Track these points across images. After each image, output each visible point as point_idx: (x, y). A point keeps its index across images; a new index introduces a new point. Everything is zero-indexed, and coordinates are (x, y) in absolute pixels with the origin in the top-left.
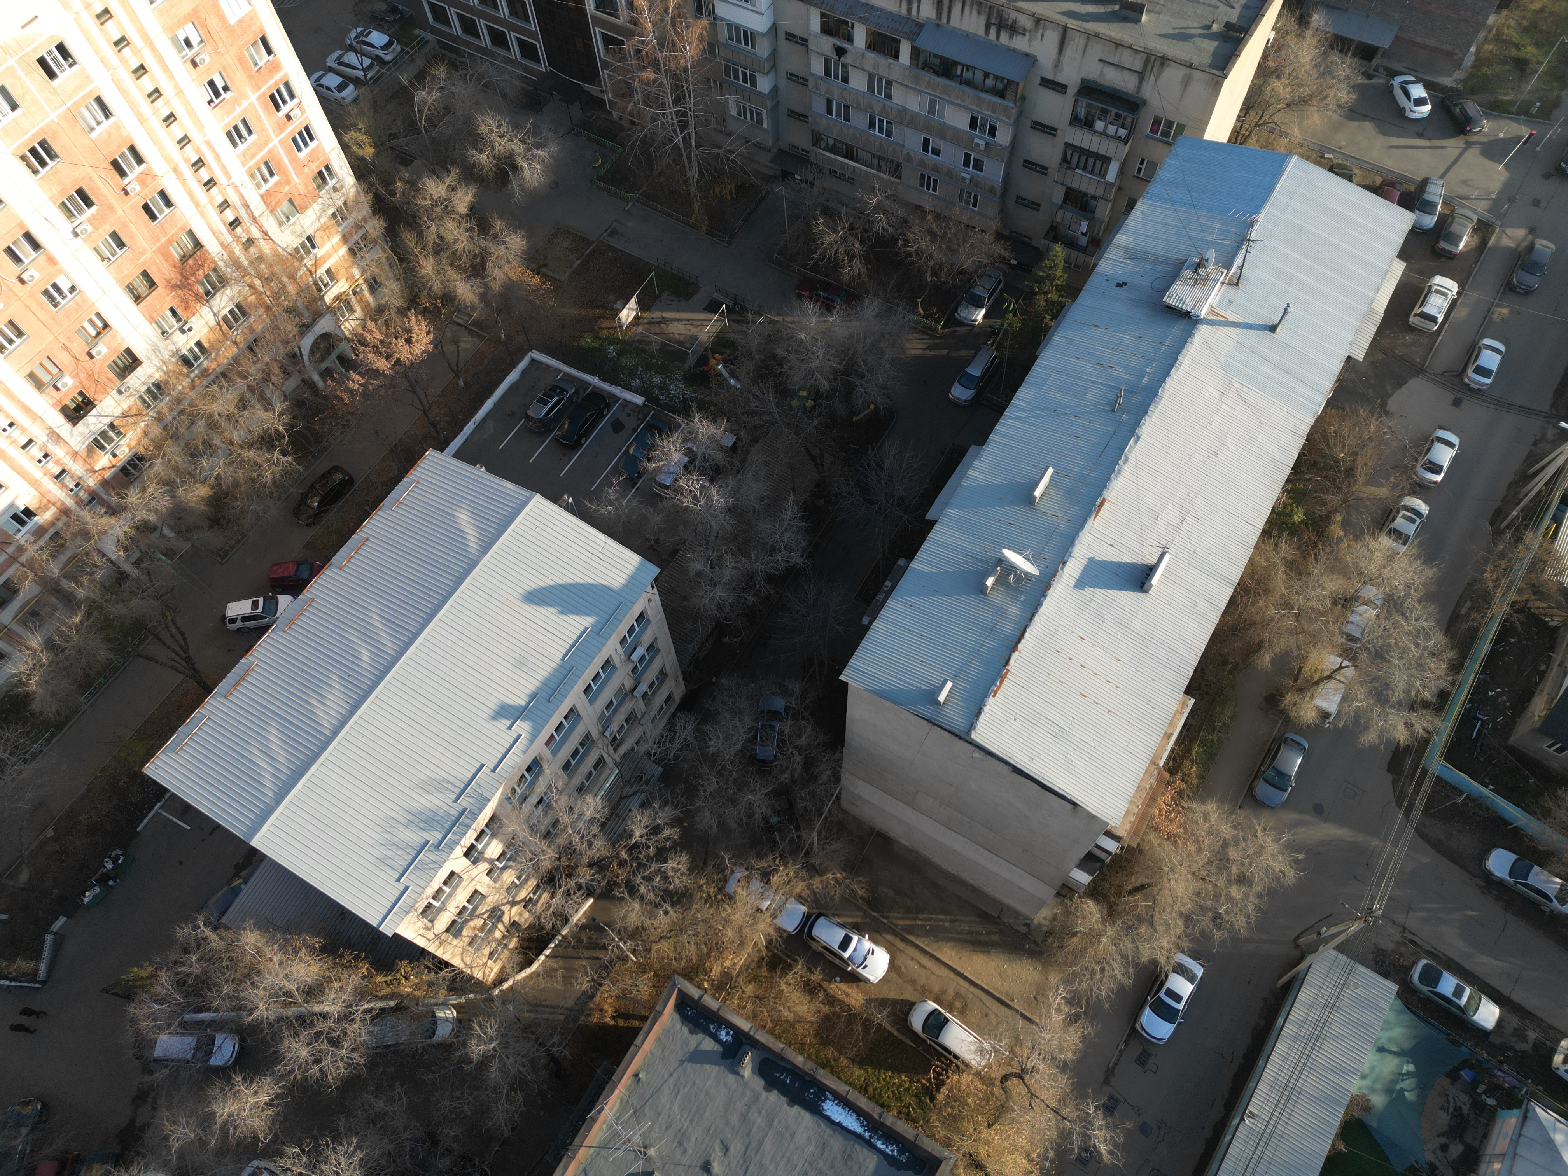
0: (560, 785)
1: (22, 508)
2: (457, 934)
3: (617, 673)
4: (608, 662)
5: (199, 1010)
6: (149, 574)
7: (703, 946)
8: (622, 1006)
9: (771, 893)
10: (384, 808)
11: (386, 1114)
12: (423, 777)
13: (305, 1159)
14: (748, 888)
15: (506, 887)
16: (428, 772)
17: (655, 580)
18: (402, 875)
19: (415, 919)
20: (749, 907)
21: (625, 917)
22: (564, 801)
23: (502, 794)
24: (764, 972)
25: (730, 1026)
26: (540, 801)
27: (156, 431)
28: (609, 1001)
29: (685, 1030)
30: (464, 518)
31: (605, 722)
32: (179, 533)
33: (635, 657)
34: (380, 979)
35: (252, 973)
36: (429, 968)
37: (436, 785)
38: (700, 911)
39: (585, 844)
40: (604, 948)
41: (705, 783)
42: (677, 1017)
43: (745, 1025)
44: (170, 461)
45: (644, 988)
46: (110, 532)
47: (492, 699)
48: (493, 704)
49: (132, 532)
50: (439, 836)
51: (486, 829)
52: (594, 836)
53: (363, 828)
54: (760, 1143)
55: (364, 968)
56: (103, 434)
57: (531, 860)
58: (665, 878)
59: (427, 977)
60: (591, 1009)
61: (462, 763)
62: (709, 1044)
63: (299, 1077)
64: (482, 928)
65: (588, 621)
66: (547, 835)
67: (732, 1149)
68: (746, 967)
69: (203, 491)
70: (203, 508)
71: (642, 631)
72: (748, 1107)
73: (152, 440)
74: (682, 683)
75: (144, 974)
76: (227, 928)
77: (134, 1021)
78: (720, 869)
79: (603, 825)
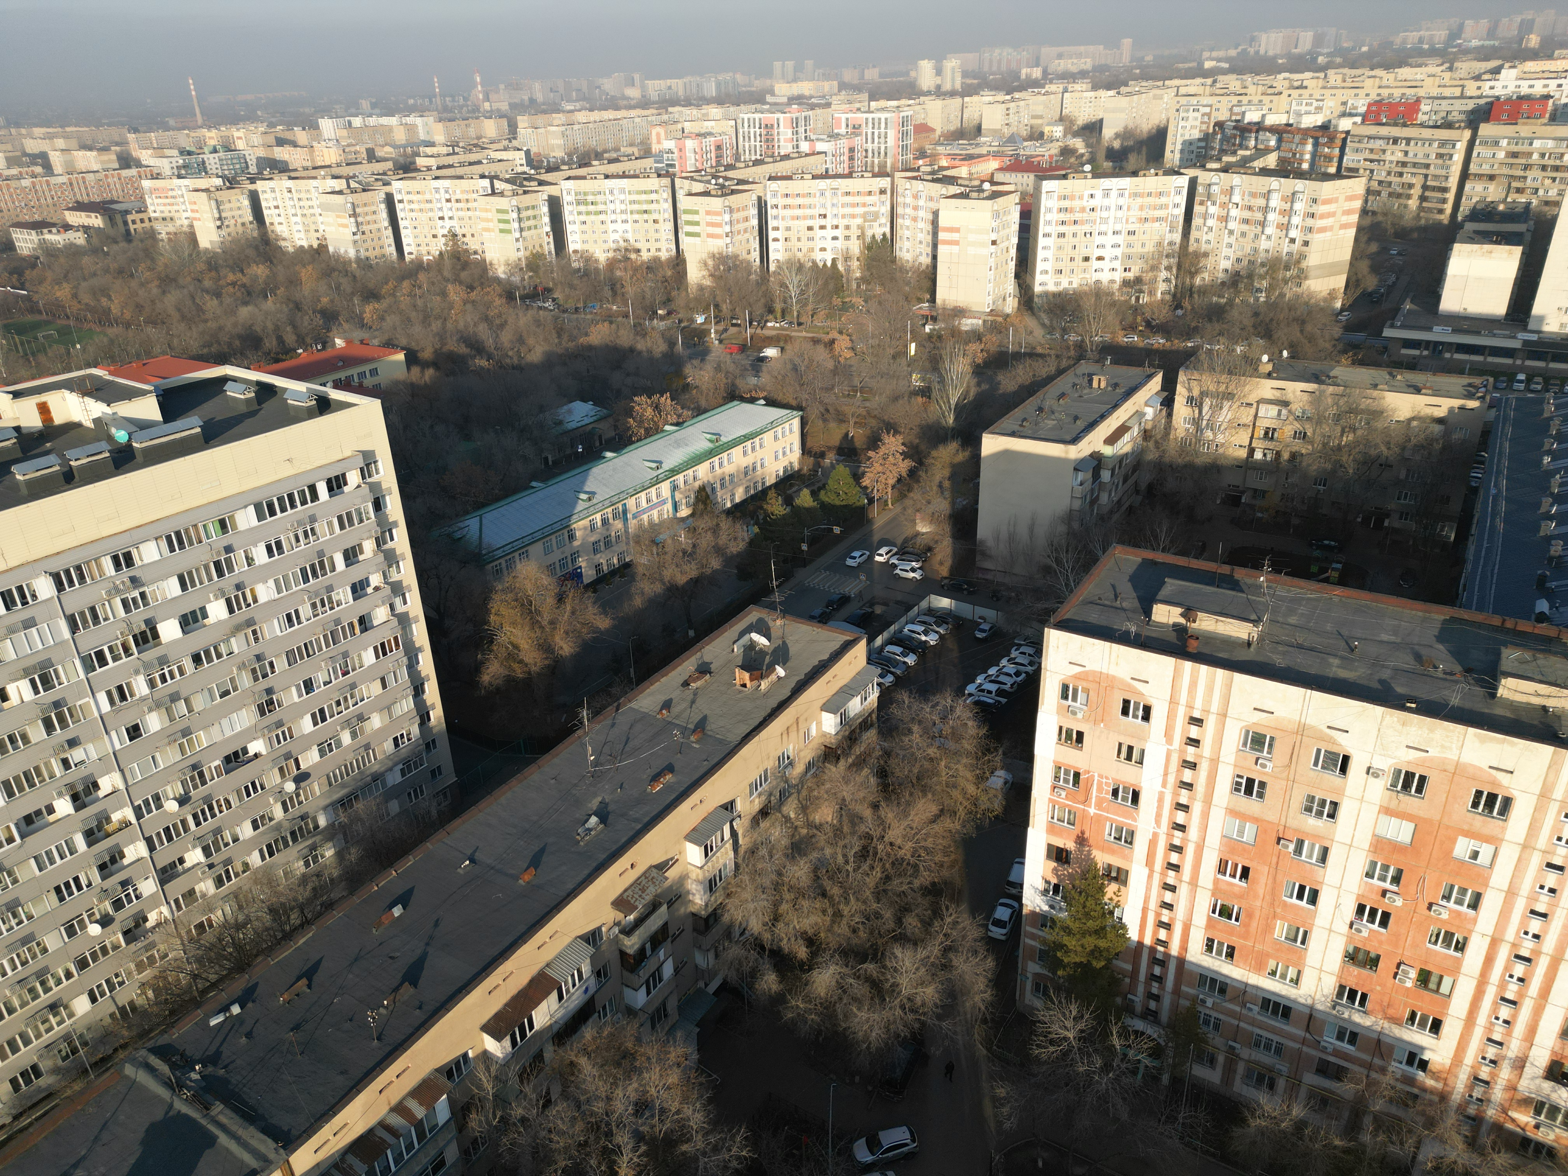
1: (1426, 1058)
49: (1460, 1168)
56: (1555, 1109)
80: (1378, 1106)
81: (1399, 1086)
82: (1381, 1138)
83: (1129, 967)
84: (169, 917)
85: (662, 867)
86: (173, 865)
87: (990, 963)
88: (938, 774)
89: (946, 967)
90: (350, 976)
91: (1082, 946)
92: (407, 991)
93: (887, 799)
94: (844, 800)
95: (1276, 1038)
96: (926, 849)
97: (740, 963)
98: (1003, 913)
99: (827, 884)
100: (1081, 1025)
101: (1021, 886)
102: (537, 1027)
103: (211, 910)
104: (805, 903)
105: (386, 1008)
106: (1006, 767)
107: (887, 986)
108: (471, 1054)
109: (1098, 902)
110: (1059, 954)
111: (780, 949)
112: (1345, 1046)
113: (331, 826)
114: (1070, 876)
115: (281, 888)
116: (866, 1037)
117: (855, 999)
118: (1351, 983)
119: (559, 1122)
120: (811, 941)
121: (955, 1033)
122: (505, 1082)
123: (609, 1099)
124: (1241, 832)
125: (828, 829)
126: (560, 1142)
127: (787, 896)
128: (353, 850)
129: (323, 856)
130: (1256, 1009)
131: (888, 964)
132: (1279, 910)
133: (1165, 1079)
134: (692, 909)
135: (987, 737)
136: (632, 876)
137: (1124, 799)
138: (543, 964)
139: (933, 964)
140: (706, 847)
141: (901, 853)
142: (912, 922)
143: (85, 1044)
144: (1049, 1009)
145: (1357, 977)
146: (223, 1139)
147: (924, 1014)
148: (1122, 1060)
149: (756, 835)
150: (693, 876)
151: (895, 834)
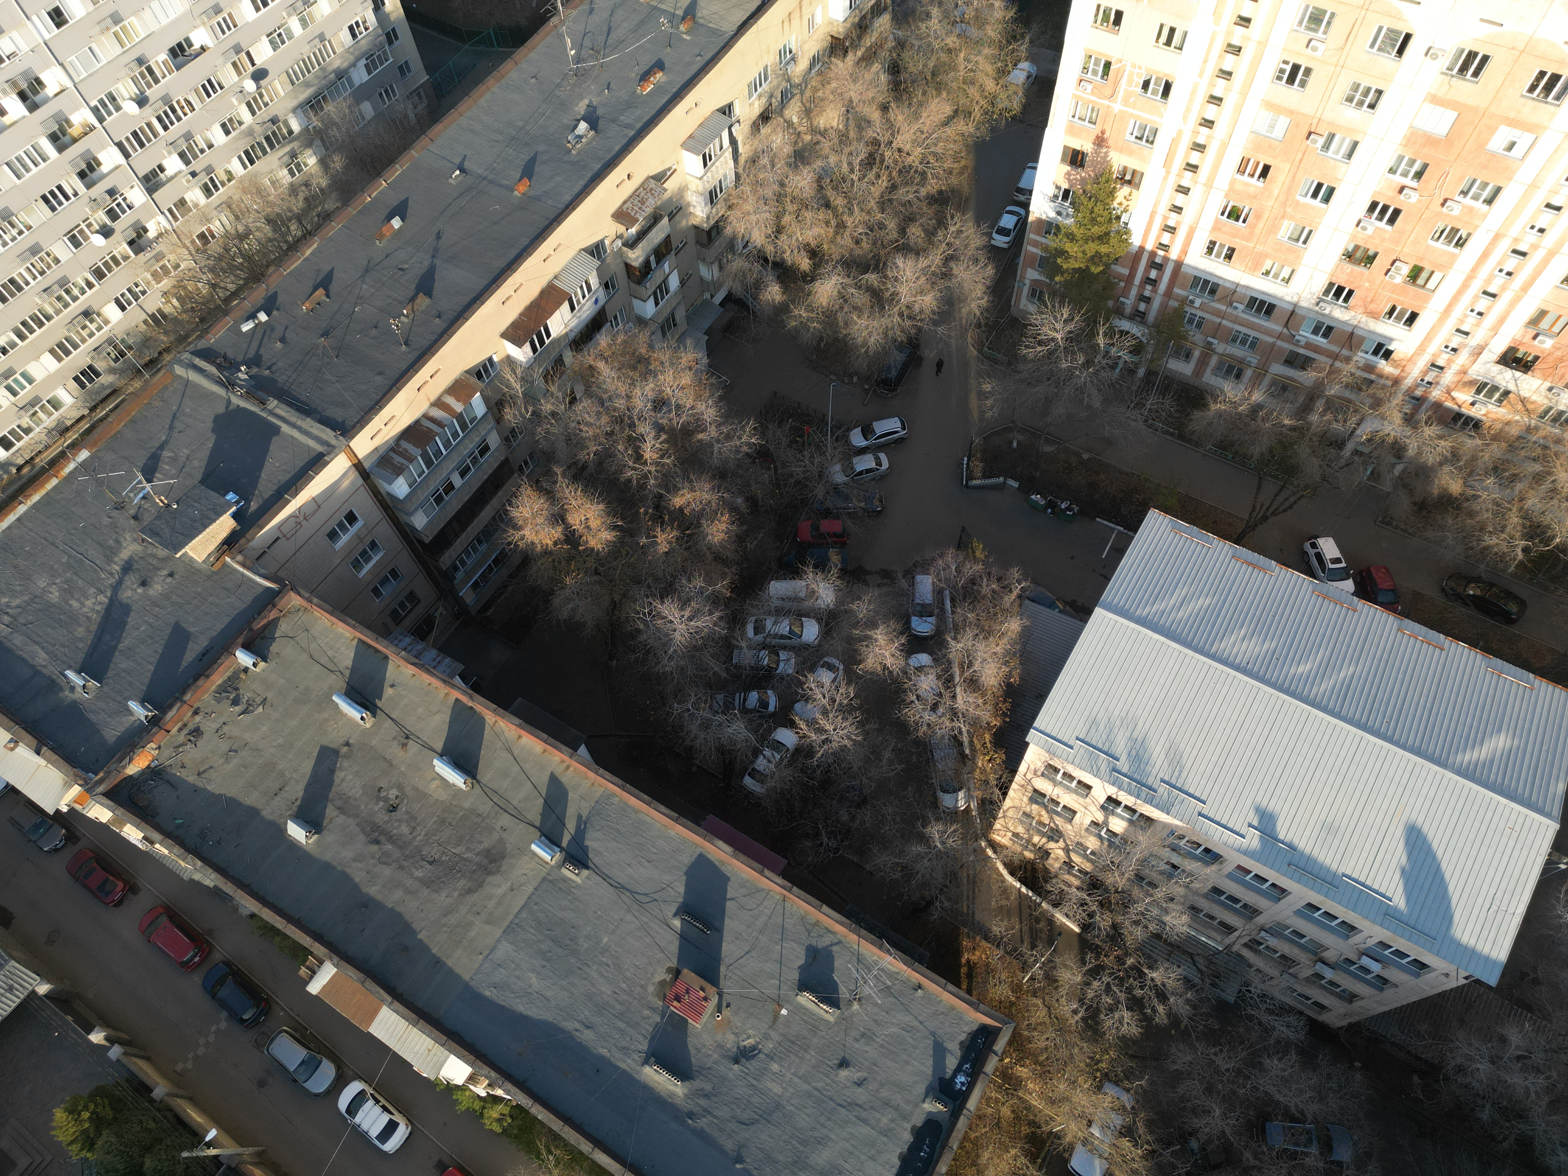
0: (1196, 885)
1: (1391, 348)
2: (1032, 800)
3: (1340, 941)
4: (1353, 928)
5: (953, 600)
6: (1347, 465)
7: (1045, 1056)
8: (979, 970)
9: (1109, 1139)
10: (1145, 714)
11: (880, 761)
12: (1182, 746)
13: (845, 702)
14: (1113, 1109)
15: (1082, 841)
16: (1188, 749)
17: (1478, 981)
18: (1082, 741)
19: (1043, 760)
20: (1092, 1110)
21: (1066, 966)
22: (1178, 891)
23: (1177, 826)
24: (1025, 1130)
25: (971, 1086)
26: (1174, 867)
27: (1514, 431)
28: (984, 956)
29: (963, 1037)
30: (1500, 743)
31: (1276, 930)
32: (1400, 478)
33: (1366, 961)
34: (987, 737)
35: (986, 633)
36: (1001, 778)
37: (1175, 758)
38: (1081, 1051)
39: (1135, 918)
40: (1033, 947)
41: (1224, 1054)
42: (975, 1027)
43: (972, 1103)
44: (1482, 451)
45: (1001, 991)
46: (1386, 423)
47: (1280, 803)
48: (1273, 806)
49: (1391, 440)
50: (1125, 770)
51: (1137, 815)
52: (1146, 927)
53: (1123, 699)
54: (865, 1121)
55: (996, 722)
56: (1495, 388)
57: (1112, 862)
58: (1111, 1009)
59: (992, 778)
60: (974, 938)
61: (1204, 781)
62: (951, 1063)
63: (906, 686)
64: (1040, 823)
65: (1399, 901)
66: (1139, 878)
67: (860, 1090)
68: (1029, 1108)
69: (1455, 487)
70: (1436, 492)
71: (1402, 968)
72: (896, 1108)
73: (1501, 430)
74: (1344, 1023)
75: (979, 554)
76: (1020, 606)
77: (941, 556)
78: (1129, 1075)
79: (1157, 936)
80: (1333, 390)
81: (1359, 373)
82: (1328, 417)
83: (1126, 272)
84: (169, 227)
85: (660, 178)
86: (154, 173)
87: (990, 271)
88: (955, 69)
89: (946, 275)
90: (365, 287)
91: (1084, 252)
92: (422, 302)
93: (898, 99)
94: (851, 101)
95: (1253, 333)
96: (935, 154)
97: (744, 275)
98: (1008, 221)
99: (830, 194)
100: (1071, 327)
101: (1030, 192)
102: (554, 334)
103: (209, 221)
104: (808, 215)
105: (407, 316)
106: (1031, 58)
107: (887, 295)
108: (496, 359)
109: (1107, 207)
110: (1059, 261)
111: (783, 261)
112: (1320, 340)
113: (305, 130)
114: (1083, 181)
115: (271, 198)
116: (865, 343)
117: (855, 308)
118: (1340, 281)
119: (586, 416)
120: (814, 253)
121: (950, 337)
122: (532, 382)
123: (629, 397)
124: (1272, 127)
125: (832, 134)
126: (588, 432)
127: (790, 208)
128: (336, 158)
129: (306, 165)
130: (1241, 307)
131: (890, 274)
132: (1289, 210)
133: (1141, 372)
134: (695, 221)
135: (1014, 20)
136: (630, 187)
137: (1154, 92)
138: (551, 277)
139: (933, 274)
140: (704, 156)
141: (910, 159)
142: (915, 232)
143: (130, 348)
144: (1042, 313)
145: (1348, 276)
146: (285, 428)
147: (921, 320)
148: (1104, 357)
149: (756, 142)
150: (693, 187)
151: (903, 140)
